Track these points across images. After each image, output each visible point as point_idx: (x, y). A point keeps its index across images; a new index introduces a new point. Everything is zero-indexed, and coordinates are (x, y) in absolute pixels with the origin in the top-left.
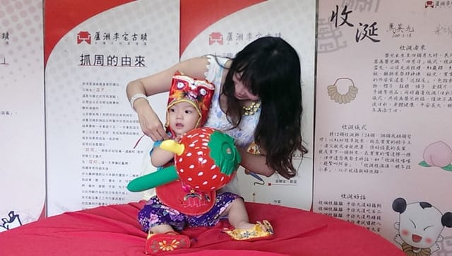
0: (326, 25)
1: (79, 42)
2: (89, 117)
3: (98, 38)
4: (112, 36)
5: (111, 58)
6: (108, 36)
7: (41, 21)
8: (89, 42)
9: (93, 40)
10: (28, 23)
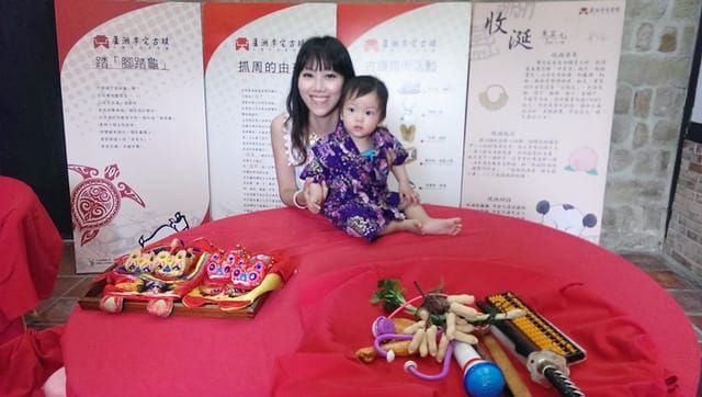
0: (481, 32)
1: (238, 48)
2: (249, 123)
3: (256, 45)
4: (270, 42)
5: (269, 65)
6: (266, 43)
7: (200, 27)
8: (247, 48)
9: (251, 46)
10: (187, 28)
